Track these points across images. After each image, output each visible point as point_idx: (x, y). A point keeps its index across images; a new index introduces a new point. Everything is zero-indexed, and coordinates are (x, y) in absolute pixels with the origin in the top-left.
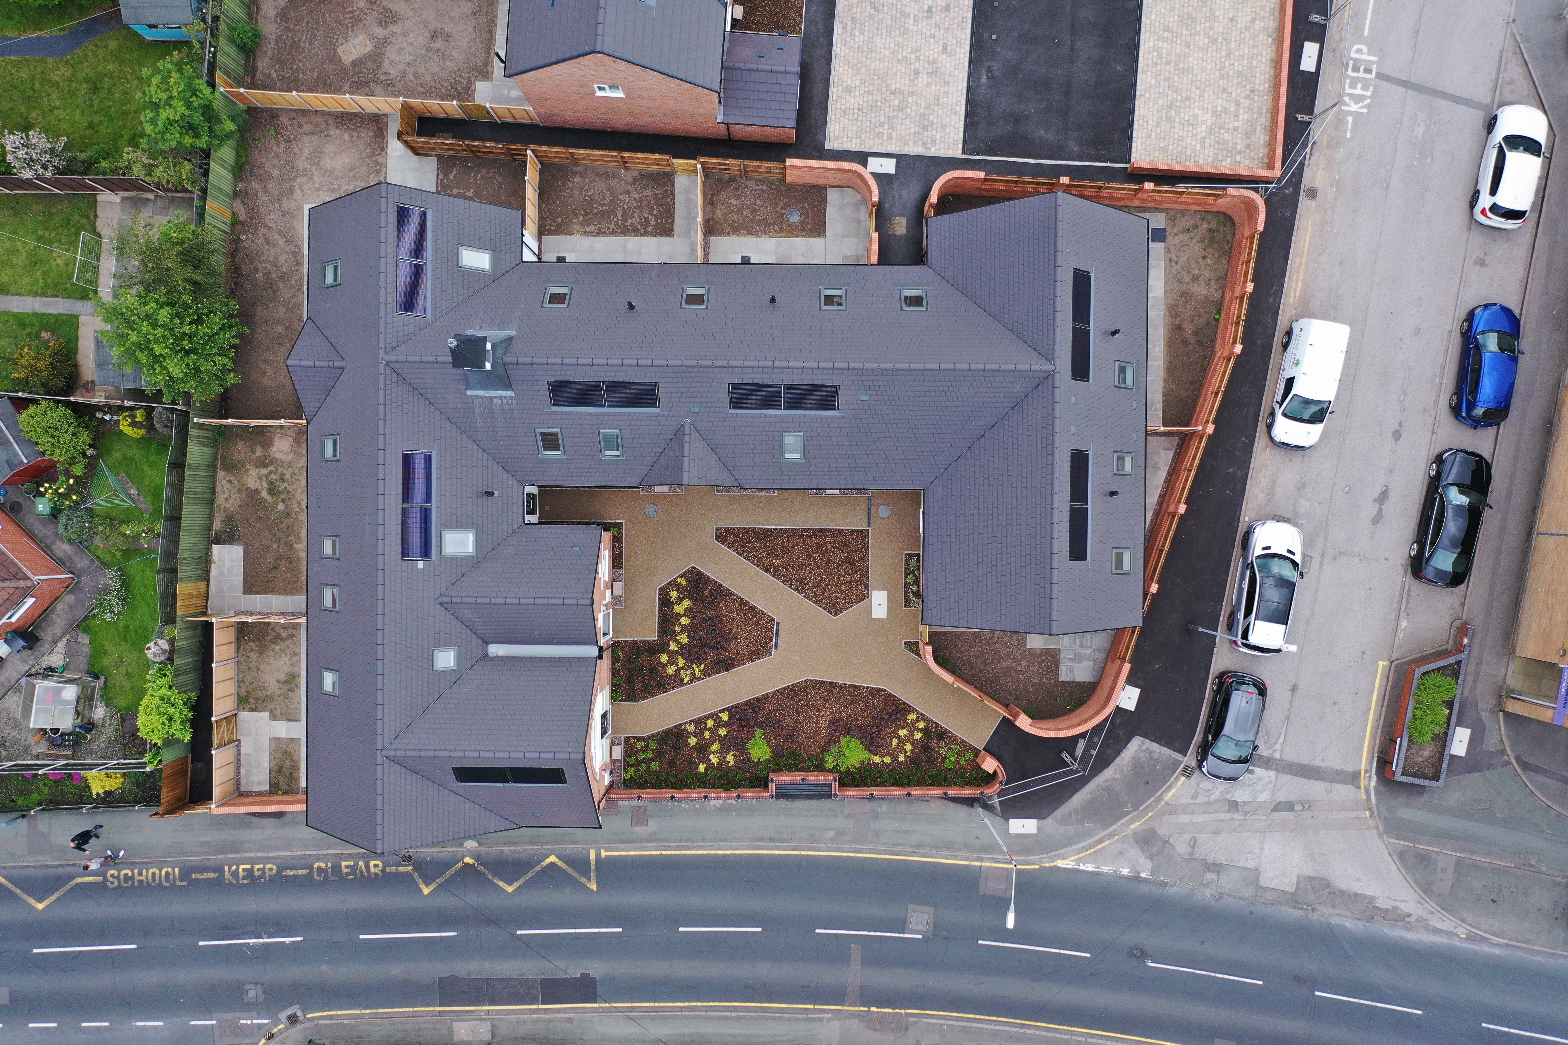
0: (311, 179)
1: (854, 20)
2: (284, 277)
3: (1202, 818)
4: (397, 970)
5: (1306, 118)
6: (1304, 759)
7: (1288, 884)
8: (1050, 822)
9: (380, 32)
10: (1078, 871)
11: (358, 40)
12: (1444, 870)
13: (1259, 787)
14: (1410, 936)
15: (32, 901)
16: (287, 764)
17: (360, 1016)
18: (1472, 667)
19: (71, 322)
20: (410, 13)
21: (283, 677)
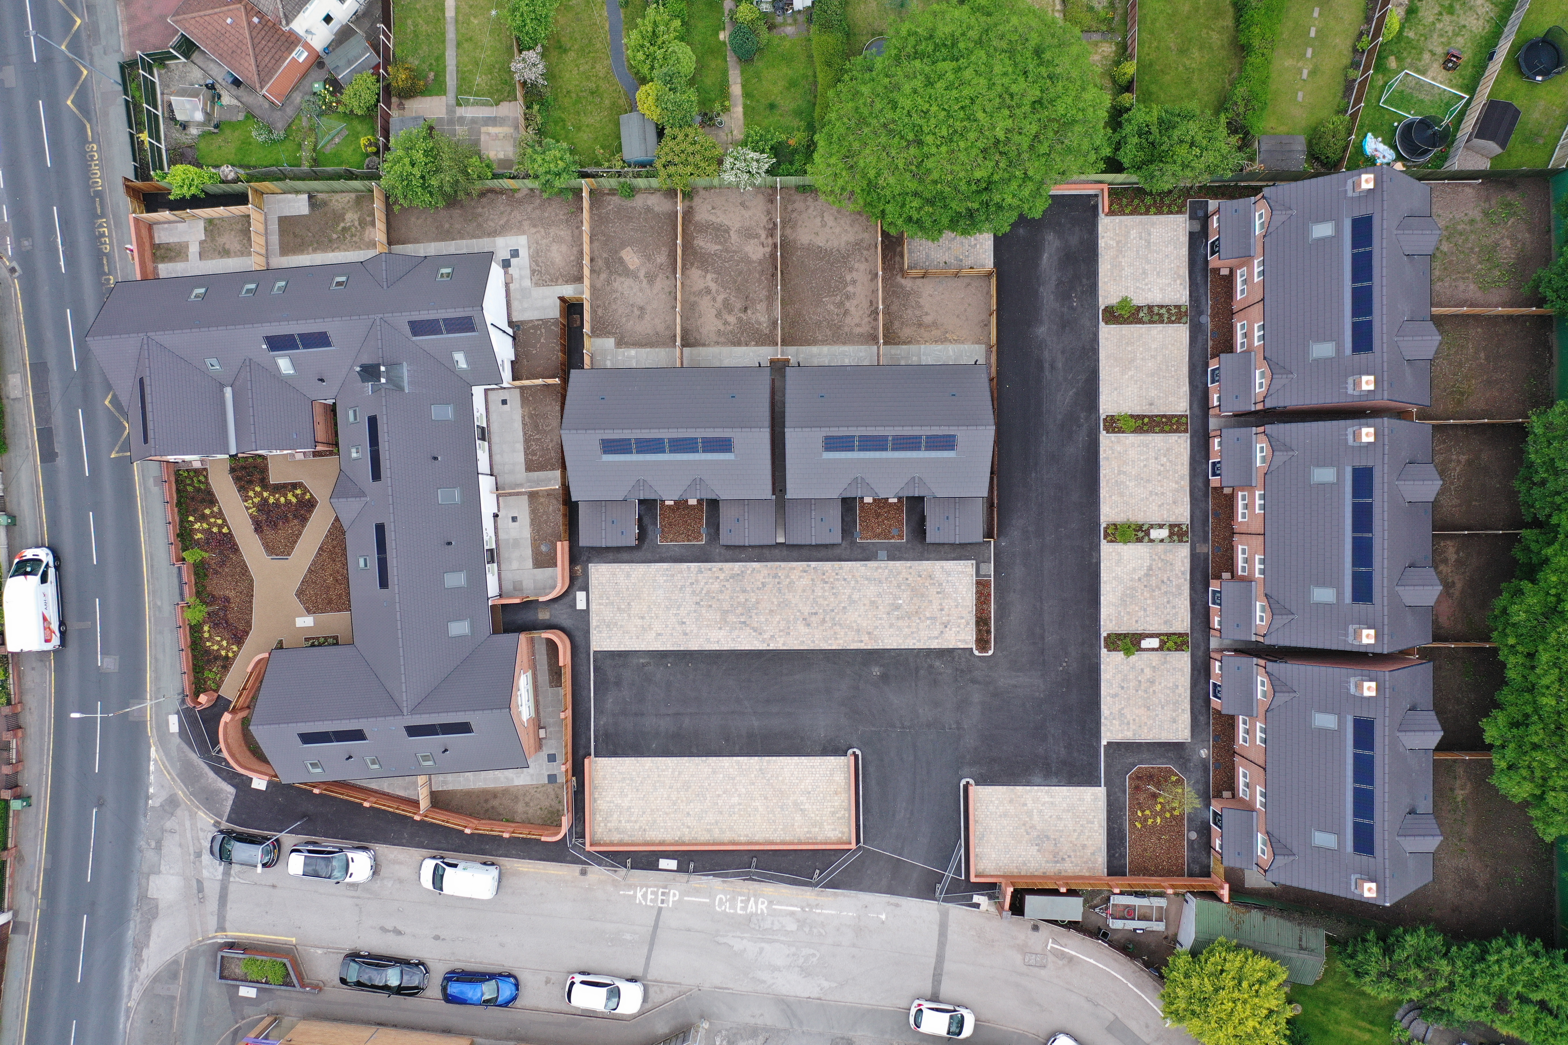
0: (543, 238)
1: (673, 576)
2: (480, 226)
3: (189, 835)
4: (49, 335)
5: (629, 865)
6: (231, 897)
7: (152, 893)
8: (178, 740)
9: (642, 274)
10: (149, 760)
11: (636, 260)
12: (169, 989)
13: (211, 870)
14: (126, 972)
15: (72, 97)
16: (173, 254)
17: (18, 313)
18: (294, 995)
19: (441, 90)
20: (655, 292)
21: (227, 247)
